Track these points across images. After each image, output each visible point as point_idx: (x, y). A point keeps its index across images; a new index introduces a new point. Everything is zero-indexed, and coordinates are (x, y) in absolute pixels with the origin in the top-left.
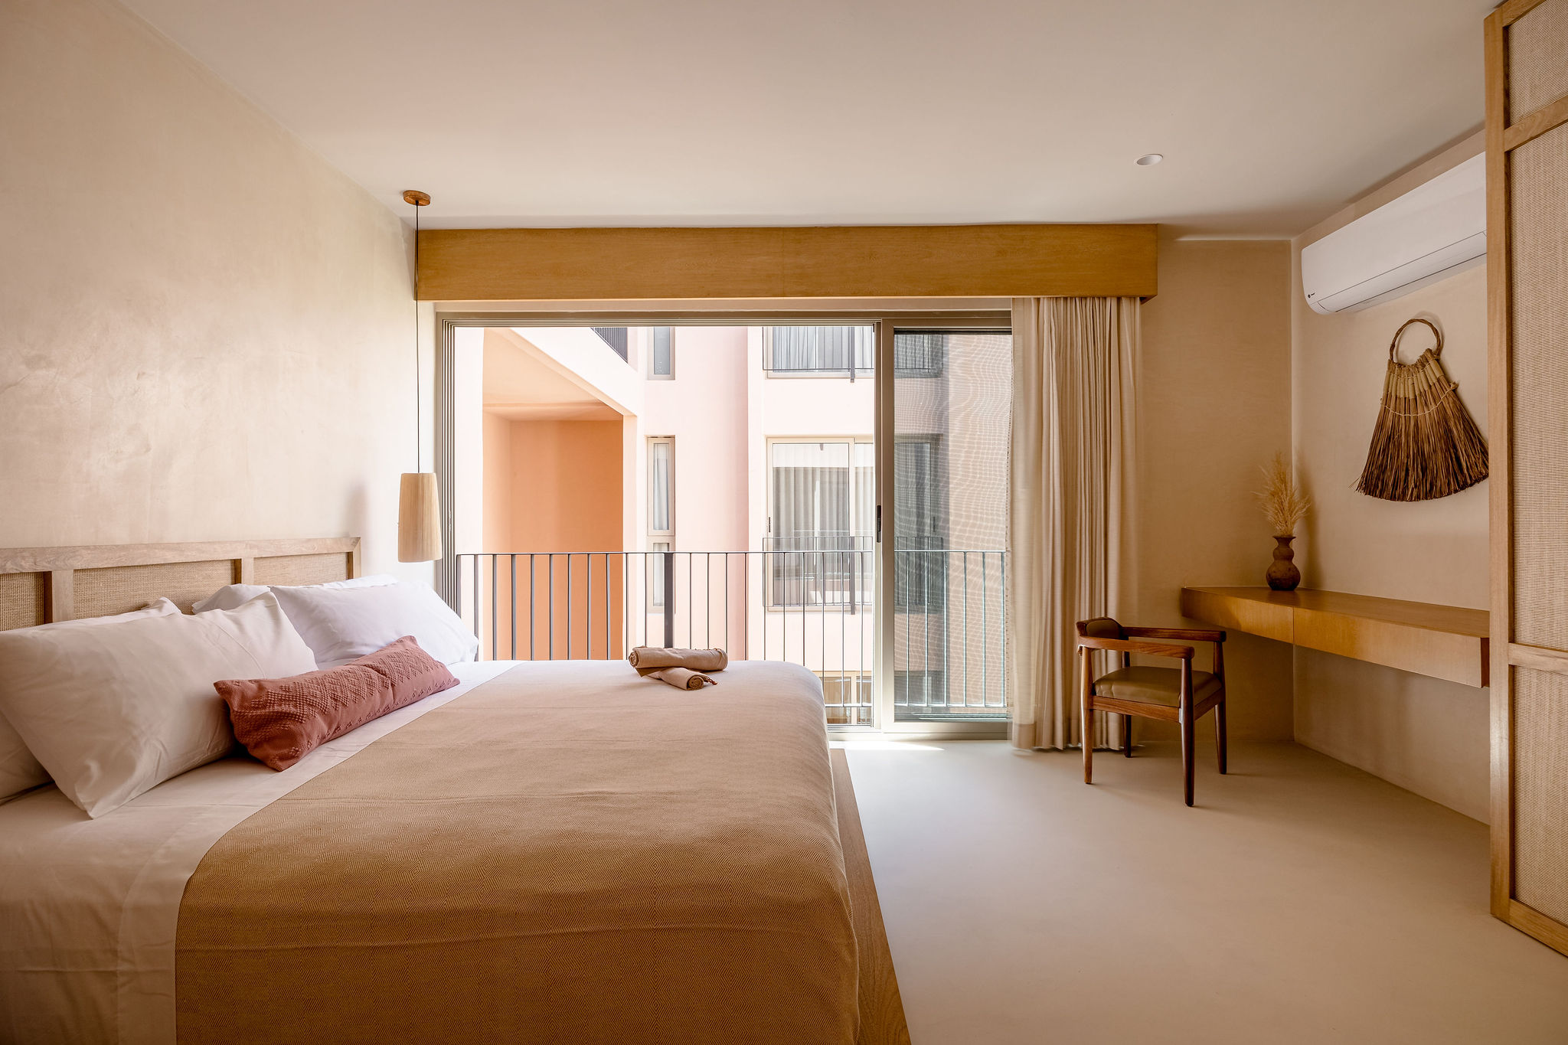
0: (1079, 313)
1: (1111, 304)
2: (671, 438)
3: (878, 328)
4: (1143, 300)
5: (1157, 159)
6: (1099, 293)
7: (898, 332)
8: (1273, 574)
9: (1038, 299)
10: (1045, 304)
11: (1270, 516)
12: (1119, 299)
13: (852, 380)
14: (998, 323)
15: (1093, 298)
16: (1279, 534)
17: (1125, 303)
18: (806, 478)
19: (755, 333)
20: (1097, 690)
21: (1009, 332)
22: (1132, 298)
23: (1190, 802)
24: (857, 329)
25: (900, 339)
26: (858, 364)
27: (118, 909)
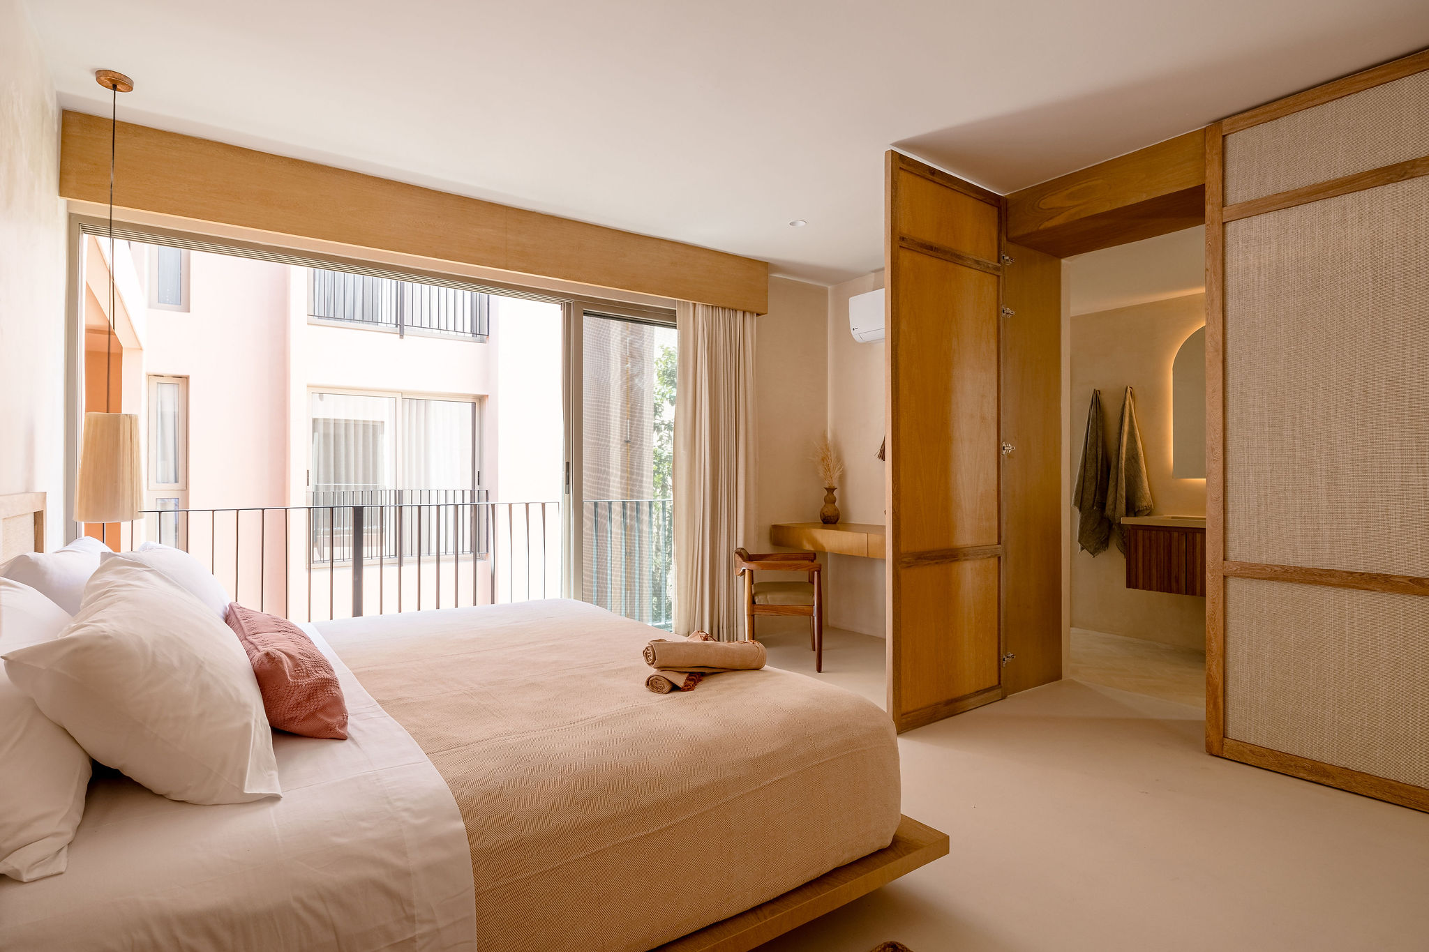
0: (722, 317)
1: (740, 315)
2: (186, 379)
3: (567, 309)
4: (758, 315)
5: (802, 224)
6: (734, 307)
7: (586, 314)
8: (826, 513)
9: (695, 304)
10: (700, 309)
11: (821, 475)
12: (744, 312)
13: (402, 336)
14: (668, 318)
15: (729, 309)
16: (827, 487)
17: (748, 315)
18: (365, 432)
19: (299, 275)
20: (757, 601)
21: (674, 327)
22: (752, 313)
23: (819, 670)
24: (408, 285)
25: (587, 320)
26: (407, 321)
27: (405, 874)
